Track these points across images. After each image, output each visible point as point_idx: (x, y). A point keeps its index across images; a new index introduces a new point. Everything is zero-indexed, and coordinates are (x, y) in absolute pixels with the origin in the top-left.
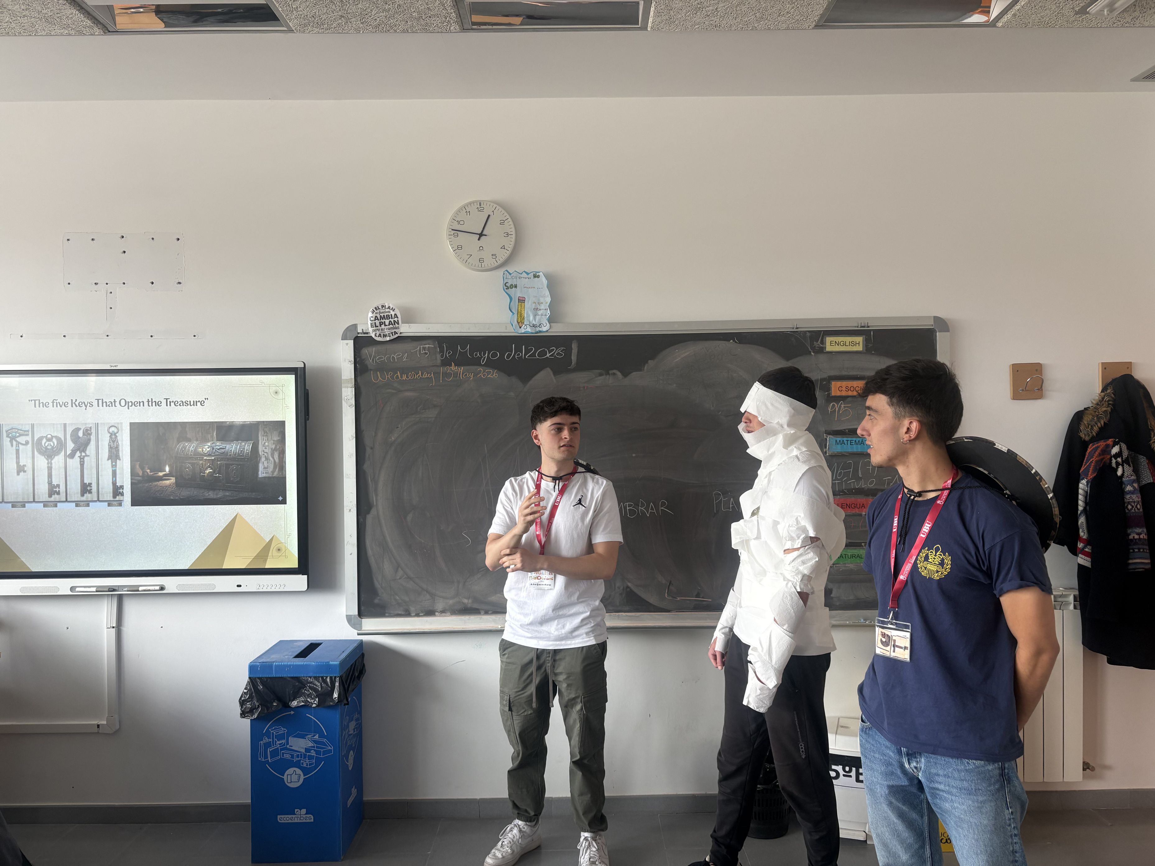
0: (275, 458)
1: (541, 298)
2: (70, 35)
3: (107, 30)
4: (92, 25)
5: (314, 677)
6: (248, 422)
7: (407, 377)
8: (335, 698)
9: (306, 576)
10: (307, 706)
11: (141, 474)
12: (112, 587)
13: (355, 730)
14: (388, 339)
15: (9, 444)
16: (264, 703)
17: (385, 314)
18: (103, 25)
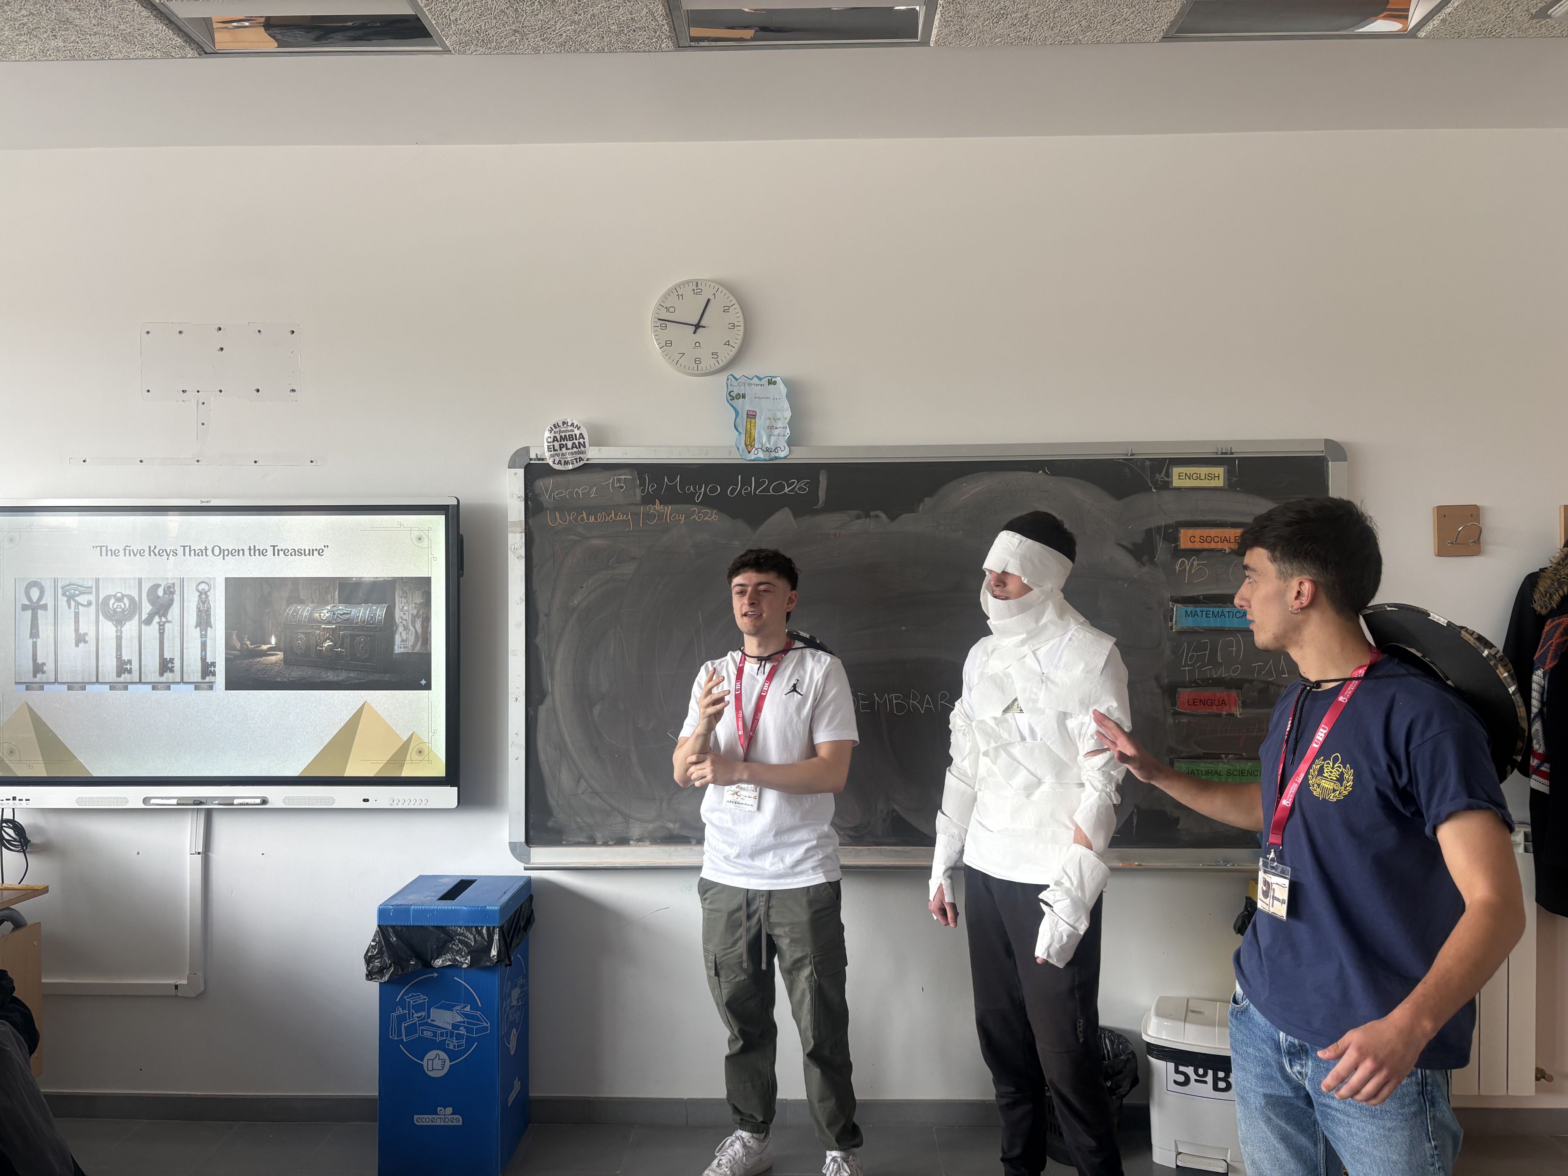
0: (417, 628)
1: (778, 412)
2: (154, 58)
3: (203, 52)
4: (183, 44)
5: (465, 927)
6: (381, 578)
7: (596, 519)
8: (494, 956)
9: (457, 788)
10: (455, 966)
11: (238, 646)
12: (197, 799)
13: (520, 1000)
14: (570, 467)
15: (65, 604)
16: (398, 961)
17: (567, 434)
18: (198, 44)
